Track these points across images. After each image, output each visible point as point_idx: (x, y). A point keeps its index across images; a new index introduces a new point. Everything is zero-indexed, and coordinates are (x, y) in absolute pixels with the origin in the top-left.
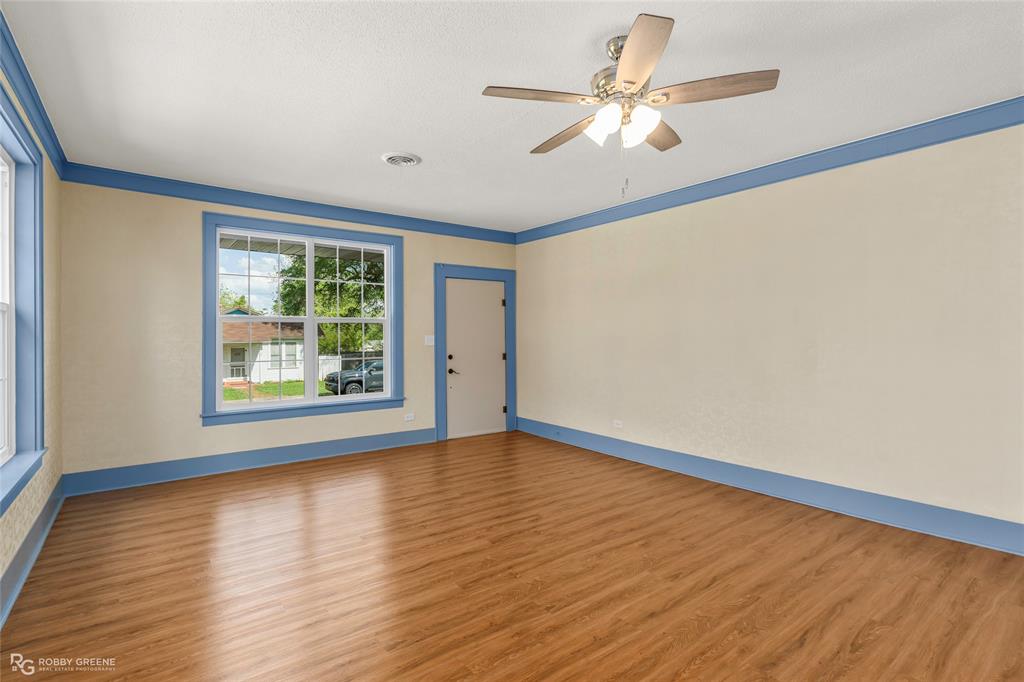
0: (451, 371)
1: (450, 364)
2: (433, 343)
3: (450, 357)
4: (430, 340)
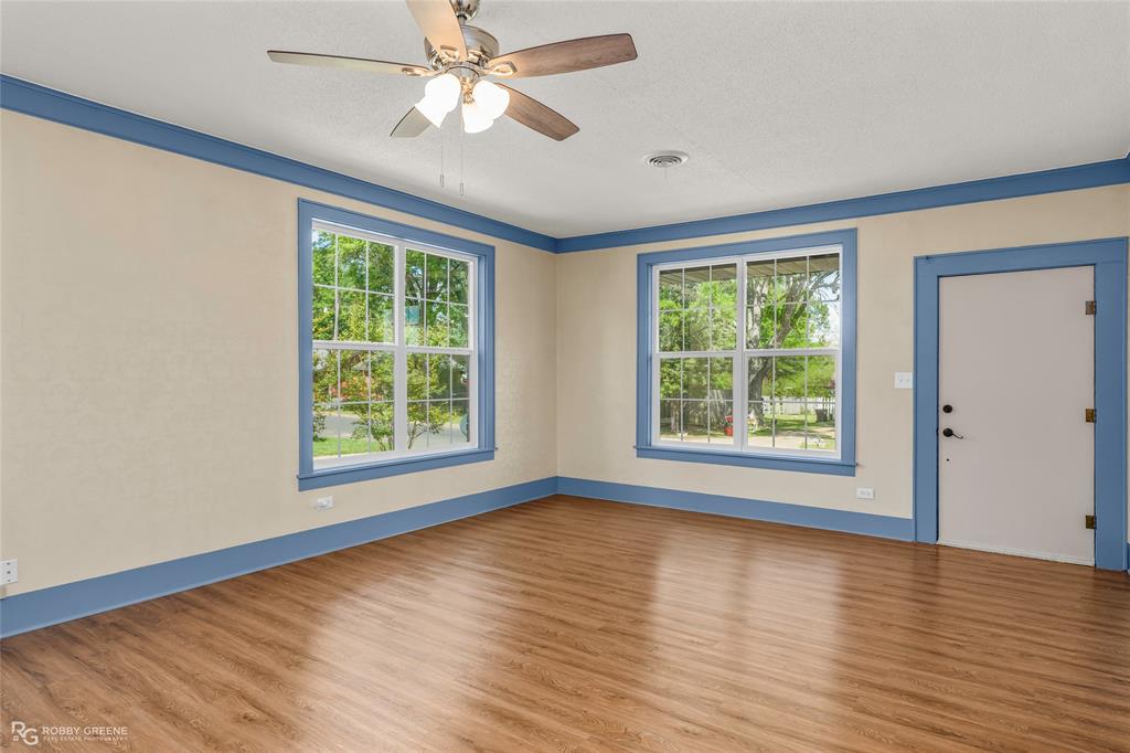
0: (949, 433)
1: (946, 421)
2: (910, 385)
3: (948, 409)
4: (905, 380)
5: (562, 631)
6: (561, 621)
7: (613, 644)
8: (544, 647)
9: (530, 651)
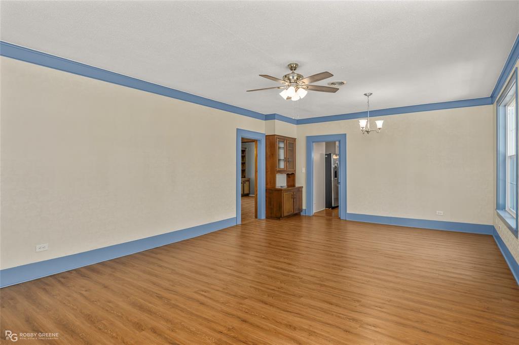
5: (265, 298)
6: (266, 304)
7: (242, 291)
8: (273, 290)
9: (279, 288)
